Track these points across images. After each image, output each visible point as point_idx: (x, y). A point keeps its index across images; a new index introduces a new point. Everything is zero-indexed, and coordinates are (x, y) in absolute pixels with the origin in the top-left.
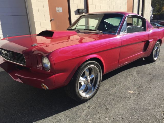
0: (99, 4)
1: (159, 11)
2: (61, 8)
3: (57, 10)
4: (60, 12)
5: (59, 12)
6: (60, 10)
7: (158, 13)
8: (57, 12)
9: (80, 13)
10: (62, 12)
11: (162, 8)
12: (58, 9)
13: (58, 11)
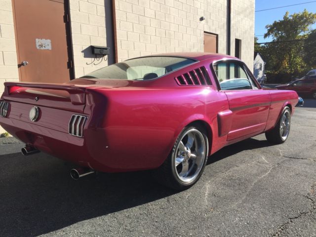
0: (141, 41)
1: (276, 67)
2: (48, 42)
3: (37, 44)
4: (47, 48)
5: (43, 48)
6: (45, 44)
7: (276, 71)
8: (38, 48)
9: (96, 54)
10: (50, 49)
11: (282, 63)
12: (38, 42)
13: (41, 46)
